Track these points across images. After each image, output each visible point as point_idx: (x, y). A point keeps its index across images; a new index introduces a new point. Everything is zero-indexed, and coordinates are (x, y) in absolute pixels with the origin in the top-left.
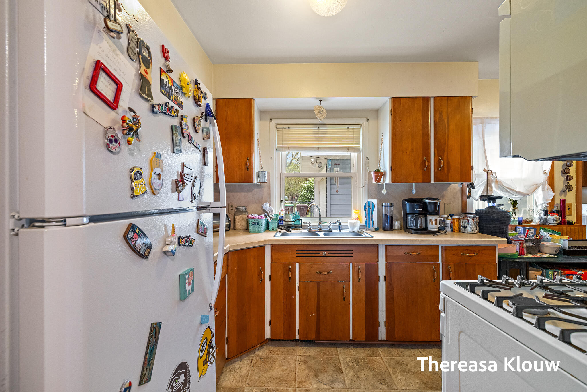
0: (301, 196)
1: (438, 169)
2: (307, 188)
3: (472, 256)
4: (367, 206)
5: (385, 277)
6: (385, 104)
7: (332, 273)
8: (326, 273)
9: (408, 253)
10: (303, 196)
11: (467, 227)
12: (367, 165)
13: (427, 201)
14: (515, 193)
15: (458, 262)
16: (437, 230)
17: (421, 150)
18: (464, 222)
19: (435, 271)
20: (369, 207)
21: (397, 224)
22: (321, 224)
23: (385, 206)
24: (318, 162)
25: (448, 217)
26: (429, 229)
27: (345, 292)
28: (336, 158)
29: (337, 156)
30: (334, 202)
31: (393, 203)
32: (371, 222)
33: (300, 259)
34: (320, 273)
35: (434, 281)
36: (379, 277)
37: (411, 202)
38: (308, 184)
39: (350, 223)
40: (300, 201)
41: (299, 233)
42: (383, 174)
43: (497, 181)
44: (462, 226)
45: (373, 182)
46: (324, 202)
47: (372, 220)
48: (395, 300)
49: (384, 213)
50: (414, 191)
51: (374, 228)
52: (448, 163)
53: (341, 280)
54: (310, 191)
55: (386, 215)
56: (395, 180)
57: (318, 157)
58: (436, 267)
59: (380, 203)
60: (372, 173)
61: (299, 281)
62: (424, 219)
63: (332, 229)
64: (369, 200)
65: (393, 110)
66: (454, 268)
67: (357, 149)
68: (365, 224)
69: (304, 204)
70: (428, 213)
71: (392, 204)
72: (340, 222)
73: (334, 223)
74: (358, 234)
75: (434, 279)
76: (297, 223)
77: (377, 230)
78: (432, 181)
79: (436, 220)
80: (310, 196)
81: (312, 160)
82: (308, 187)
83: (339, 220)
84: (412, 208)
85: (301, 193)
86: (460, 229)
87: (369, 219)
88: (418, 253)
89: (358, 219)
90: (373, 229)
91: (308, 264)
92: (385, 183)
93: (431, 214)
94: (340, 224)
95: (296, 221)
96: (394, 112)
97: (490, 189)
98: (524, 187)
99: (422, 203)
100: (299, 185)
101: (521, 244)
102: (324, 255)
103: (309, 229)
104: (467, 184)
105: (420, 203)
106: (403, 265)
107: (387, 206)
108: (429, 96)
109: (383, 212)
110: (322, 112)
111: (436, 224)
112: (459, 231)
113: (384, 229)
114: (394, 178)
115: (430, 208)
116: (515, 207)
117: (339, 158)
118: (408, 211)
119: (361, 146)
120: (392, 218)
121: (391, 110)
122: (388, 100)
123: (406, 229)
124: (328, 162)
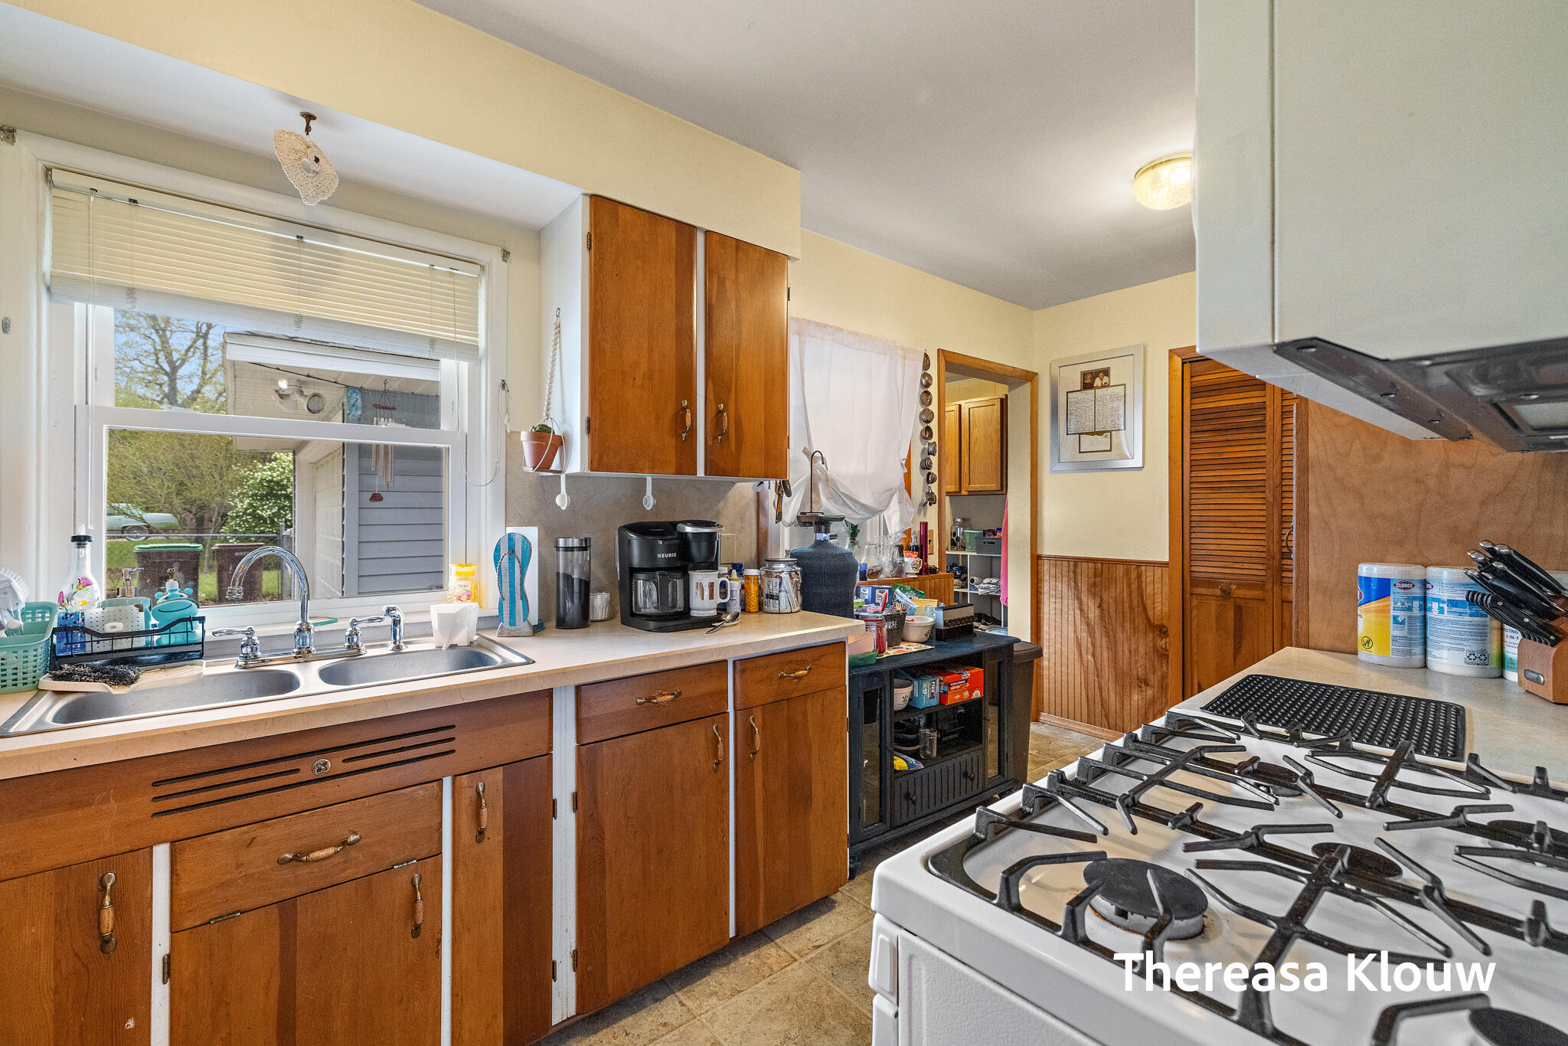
0: (239, 512)
1: (715, 438)
2: (268, 487)
3: (800, 678)
4: (504, 550)
5: (575, 797)
6: (566, 212)
7: (362, 842)
8: (331, 851)
9: (648, 700)
10: (249, 514)
11: (778, 597)
12: (504, 410)
13: (689, 529)
14: (859, 507)
15: (770, 700)
16: (714, 613)
17: (675, 377)
18: (772, 586)
19: (720, 739)
20: (512, 551)
21: (599, 602)
22: (309, 630)
23: (567, 549)
24: (308, 392)
25: (730, 573)
26: (694, 613)
27: (420, 905)
28: (380, 387)
29: (386, 380)
30: (370, 534)
31: (590, 538)
32: (519, 603)
33: (179, 824)
34: (296, 858)
35: (716, 771)
36: (554, 802)
37: (644, 534)
38: (269, 473)
39: (441, 616)
40: (236, 531)
41: (184, 686)
42: (560, 442)
43: (827, 480)
44: (767, 596)
45: (525, 469)
46: (333, 536)
47: (524, 597)
48: (607, 868)
49: (561, 572)
50: (649, 502)
51: (529, 623)
52: (738, 423)
53: (398, 859)
54: (278, 497)
55: (568, 578)
56: (599, 464)
57: (309, 376)
58: (720, 726)
59: (549, 536)
60: (524, 436)
61: (174, 931)
62: (680, 583)
63: (360, 644)
64: (510, 530)
65: (595, 235)
66: (763, 720)
67: (468, 350)
68: (496, 612)
69: (251, 541)
70: (691, 565)
71: (586, 540)
72: (397, 613)
73: (371, 620)
74: (473, 658)
75: (717, 764)
76: (176, 639)
77: (538, 630)
78: (701, 472)
79: (711, 585)
80: (277, 515)
81: (283, 384)
82: (270, 481)
83: (394, 609)
84: (650, 551)
85: (239, 505)
86: (760, 604)
87: (513, 594)
88: (673, 694)
89: (469, 597)
90: (527, 630)
91: (227, 836)
92: (566, 473)
93: (698, 567)
94: (396, 622)
95: (173, 629)
96: (596, 241)
97: (817, 498)
98: (873, 494)
99: (675, 536)
100: (230, 476)
101: (879, 628)
102: (317, 775)
103: (246, 657)
104: (773, 483)
105: (670, 537)
106: (632, 742)
107: (572, 549)
108: (695, 225)
109: (558, 565)
110: (314, 166)
111: (711, 597)
112: (761, 608)
113: (562, 624)
114: (596, 457)
115: (697, 551)
116: (854, 539)
117: (393, 387)
118: (636, 562)
119: (482, 342)
120: (586, 587)
121: (589, 235)
122: (577, 199)
123: (631, 617)
124: (349, 398)
